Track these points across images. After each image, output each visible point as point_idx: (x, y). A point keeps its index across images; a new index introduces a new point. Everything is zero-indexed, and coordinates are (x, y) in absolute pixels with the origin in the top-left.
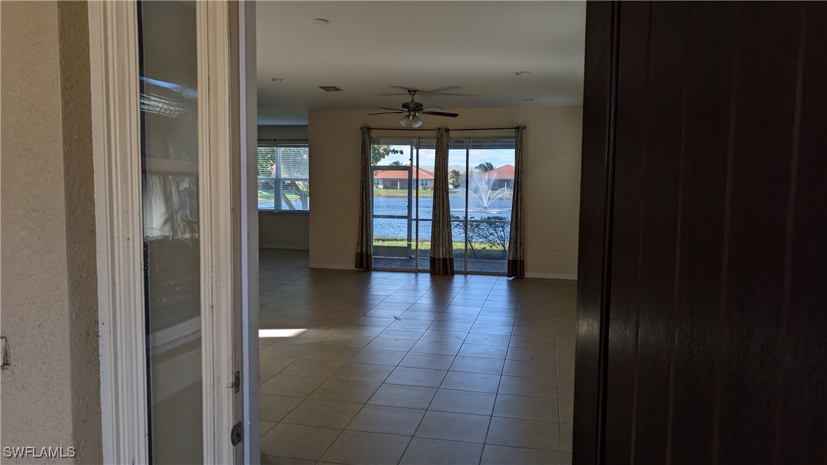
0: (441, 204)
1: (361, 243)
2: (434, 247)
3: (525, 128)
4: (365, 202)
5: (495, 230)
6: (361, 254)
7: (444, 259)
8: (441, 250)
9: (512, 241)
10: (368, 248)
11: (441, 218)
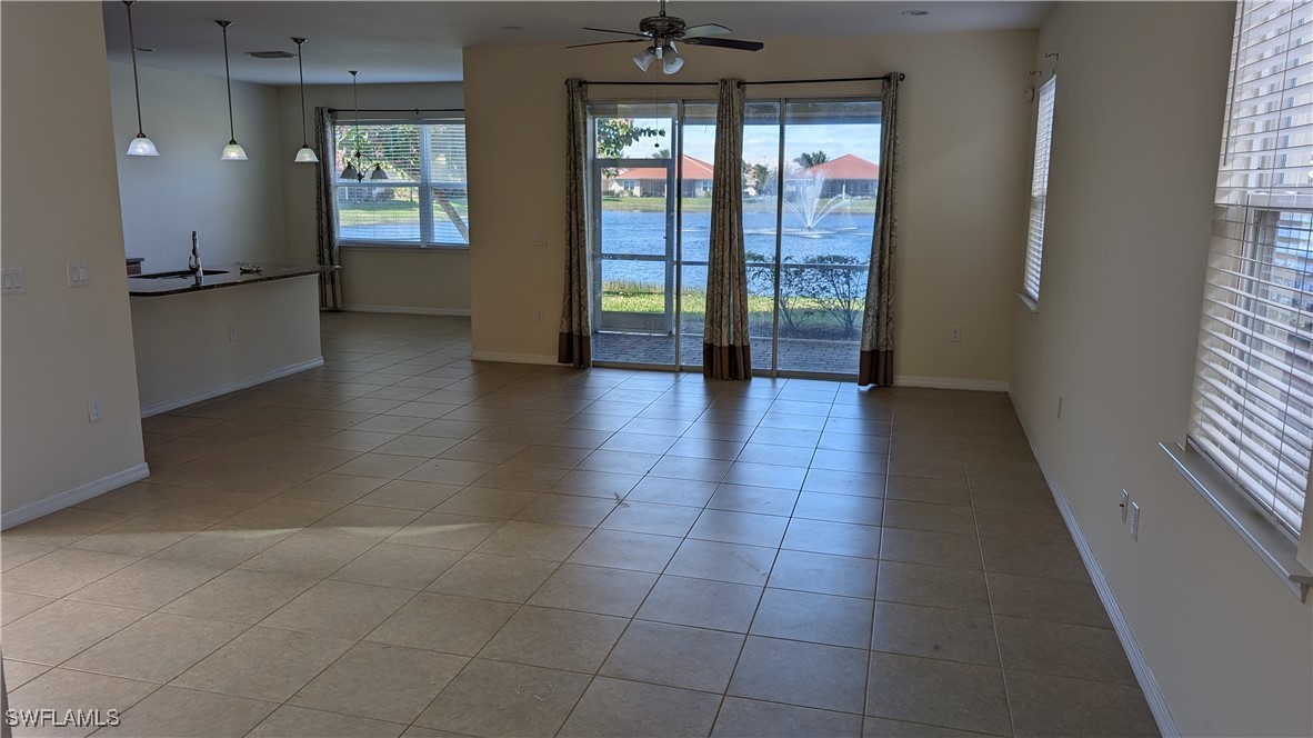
0: (727, 239)
1: (569, 314)
2: (712, 325)
3: (902, 77)
4: (575, 234)
5: (832, 281)
6: (570, 335)
7: (732, 348)
8: (725, 330)
9: (871, 313)
10: (583, 323)
11: (726, 265)
